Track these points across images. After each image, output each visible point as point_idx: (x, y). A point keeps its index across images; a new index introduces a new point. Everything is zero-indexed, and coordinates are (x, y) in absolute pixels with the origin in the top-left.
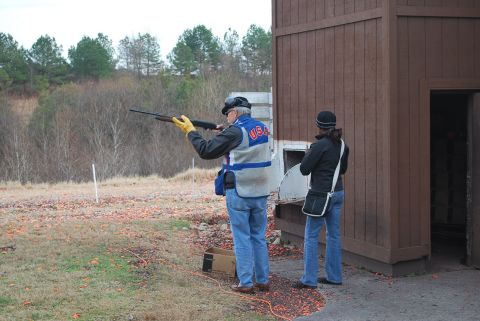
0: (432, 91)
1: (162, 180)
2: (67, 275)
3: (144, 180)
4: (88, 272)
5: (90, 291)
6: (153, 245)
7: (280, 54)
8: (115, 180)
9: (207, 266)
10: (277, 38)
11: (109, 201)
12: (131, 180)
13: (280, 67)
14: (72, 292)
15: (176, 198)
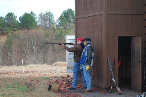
0: (118, 36)
1: (48, 66)
2: (7, 89)
3: (41, 65)
4: (13, 89)
5: (12, 93)
6: (36, 83)
7: (77, 24)
8: (31, 65)
9: (50, 88)
10: (76, 19)
11: (28, 72)
12: (36, 65)
13: (77, 28)
14: (7, 93)
15: (51, 71)
